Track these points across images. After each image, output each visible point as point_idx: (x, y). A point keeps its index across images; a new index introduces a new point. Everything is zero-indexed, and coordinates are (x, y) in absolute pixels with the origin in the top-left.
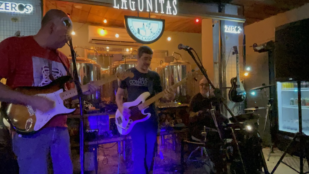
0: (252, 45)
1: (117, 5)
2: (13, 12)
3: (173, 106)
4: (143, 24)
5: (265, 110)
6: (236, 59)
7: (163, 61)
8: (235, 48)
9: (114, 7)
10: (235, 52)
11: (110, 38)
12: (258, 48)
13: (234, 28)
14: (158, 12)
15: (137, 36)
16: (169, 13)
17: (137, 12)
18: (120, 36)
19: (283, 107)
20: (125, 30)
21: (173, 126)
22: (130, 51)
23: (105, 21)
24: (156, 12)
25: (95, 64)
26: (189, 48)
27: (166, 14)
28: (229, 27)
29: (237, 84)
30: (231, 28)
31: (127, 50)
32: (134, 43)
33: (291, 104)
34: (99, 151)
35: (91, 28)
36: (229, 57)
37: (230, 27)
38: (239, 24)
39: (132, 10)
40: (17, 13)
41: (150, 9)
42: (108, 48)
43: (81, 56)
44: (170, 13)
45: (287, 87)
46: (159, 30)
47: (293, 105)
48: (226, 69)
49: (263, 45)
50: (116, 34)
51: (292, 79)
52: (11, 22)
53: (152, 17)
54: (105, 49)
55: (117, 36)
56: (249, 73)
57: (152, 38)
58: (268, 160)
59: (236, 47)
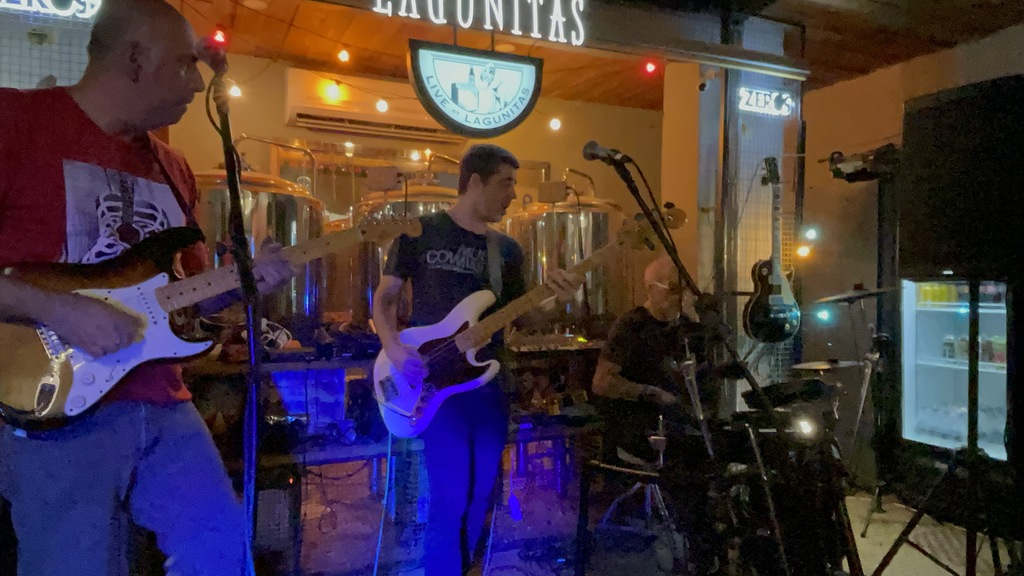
0: (829, 155)
1: (384, 5)
2: (35, 13)
3: (560, 348)
4: (472, 73)
5: (861, 370)
6: (774, 201)
7: (530, 197)
8: (771, 163)
9: (375, 9)
10: (771, 176)
11: (356, 112)
12: (847, 168)
13: (770, 96)
14: (520, 33)
15: (449, 109)
16: (557, 36)
17: (452, 28)
18: (391, 108)
19: (920, 362)
20: (408, 89)
21: (556, 411)
22: (422, 160)
23: (344, 56)
24: (516, 31)
25: (304, 199)
26: (618, 157)
27: (548, 40)
28: (754, 94)
29: (772, 281)
30: (761, 97)
31: (415, 156)
32: (439, 135)
33: (945, 356)
34: (309, 487)
35: (295, 76)
36: (749, 193)
37: (757, 94)
38: (786, 85)
39: (436, 21)
40: (48, 15)
41: (494, 22)
42: (349, 145)
43: (257, 167)
44: (562, 39)
45: (934, 299)
46: (523, 93)
47: (951, 357)
48: (740, 231)
49: (864, 158)
50: (377, 101)
51: (951, 273)
52: (27, 44)
53: (500, 48)
54: (339, 148)
55: (382, 106)
56: (812, 246)
57: (497, 120)
58: (863, 536)
59: (774, 159)
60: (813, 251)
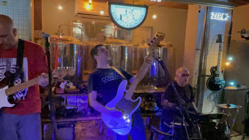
4: (126, 11)
6: (219, 48)
8: (220, 36)
10: (219, 41)
13: (221, 14)
15: (119, 22)
27: (150, 0)
28: (216, 14)
29: (216, 73)
30: (218, 15)
36: (212, 45)
37: (217, 14)
44: (154, 0)
46: (142, 16)
50: (101, 11)
52: (2, 4)
56: (230, 62)
57: (133, 25)
60: (231, 64)
